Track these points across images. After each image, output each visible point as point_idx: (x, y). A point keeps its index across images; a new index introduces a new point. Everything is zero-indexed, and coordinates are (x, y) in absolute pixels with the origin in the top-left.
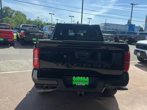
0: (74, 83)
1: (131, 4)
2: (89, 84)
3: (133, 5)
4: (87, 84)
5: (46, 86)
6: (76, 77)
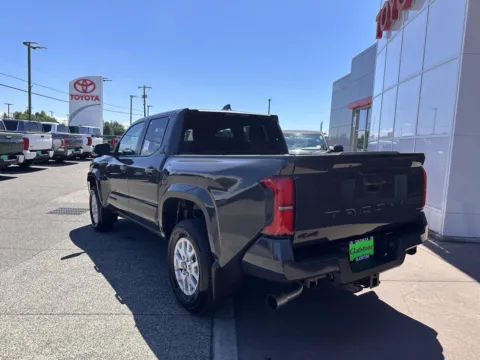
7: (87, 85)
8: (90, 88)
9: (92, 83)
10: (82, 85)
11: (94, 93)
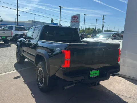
0: (91, 76)
1: (59, 6)
2: (100, 75)
3: (61, 8)
4: (98, 74)
5: (75, 82)
6: (92, 71)
7: (75, 18)
8: (76, 18)
9: (77, 17)
10: (74, 18)
11: (77, 20)
